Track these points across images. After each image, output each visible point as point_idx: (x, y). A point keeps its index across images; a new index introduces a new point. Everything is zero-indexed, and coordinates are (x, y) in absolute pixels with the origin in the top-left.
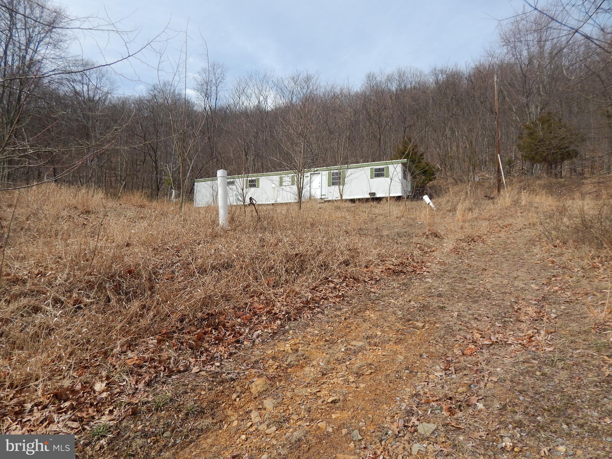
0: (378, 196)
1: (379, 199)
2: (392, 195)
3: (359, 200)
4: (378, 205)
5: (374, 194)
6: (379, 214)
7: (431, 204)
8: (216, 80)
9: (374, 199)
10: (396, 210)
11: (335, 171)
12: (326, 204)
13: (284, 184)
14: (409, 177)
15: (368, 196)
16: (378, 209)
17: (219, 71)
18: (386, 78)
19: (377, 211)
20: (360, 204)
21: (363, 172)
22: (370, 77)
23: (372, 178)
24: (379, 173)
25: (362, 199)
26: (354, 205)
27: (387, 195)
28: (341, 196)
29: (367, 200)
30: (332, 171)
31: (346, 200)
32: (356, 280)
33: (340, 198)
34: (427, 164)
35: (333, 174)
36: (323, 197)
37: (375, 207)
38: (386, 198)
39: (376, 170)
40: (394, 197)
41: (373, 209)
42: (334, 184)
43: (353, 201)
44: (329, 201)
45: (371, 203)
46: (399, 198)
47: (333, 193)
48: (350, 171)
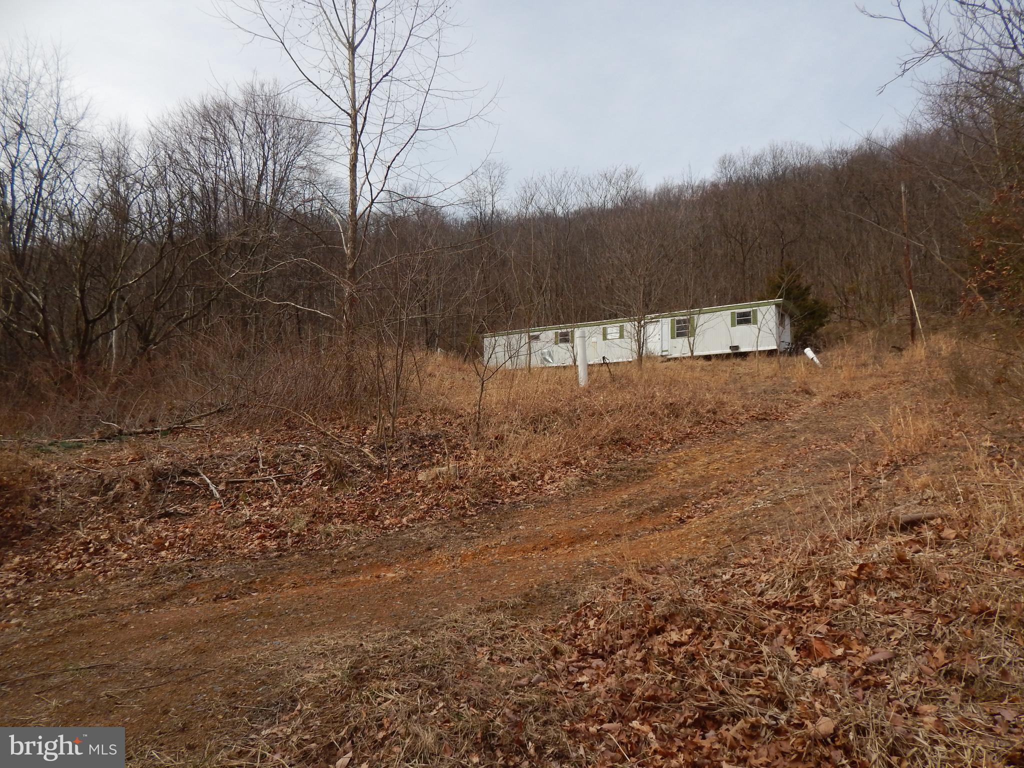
0: (742, 350)
1: (745, 355)
2: (760, 349)
3: (718, 356)
4: (743, 363)
5: (737, 347)
6: (745, 374)
7: (815, 359)
8: (492, 186)
9: (737, 354)
10: (768, 367)
11: (682, 318)
12: (672, 362)
13: (609, 337)
14: (787, 322)
15: (729, 351)
16: (743, 367)
17: (496, 172)
18: (751, 162)
19: (741, 370)
20: (720, 362)
21: (720, 318)
22: (725, 163)
23: (733, 325)
24: (744, 319)
25: (720, 355)
26: (710, 363)
27: (754, 349)
28: (692, 352)
29: (728, 356)
30: (677, 318)
31: (699, 357)
32: (725, 423)
33: (690, 354)
34: (816, 302)
35: (679, 322)
36: (664, 354)
37: (739, 365)
38: (753, 353)
39: (740, 315)
40: (764, 351)
41: (736, 367)
42: (679, 335)
43: (708, 358)
44: (676, 359)
45: (734, 360)
46: (771, 353)
47: (679, 348)
48: (703, 318)
